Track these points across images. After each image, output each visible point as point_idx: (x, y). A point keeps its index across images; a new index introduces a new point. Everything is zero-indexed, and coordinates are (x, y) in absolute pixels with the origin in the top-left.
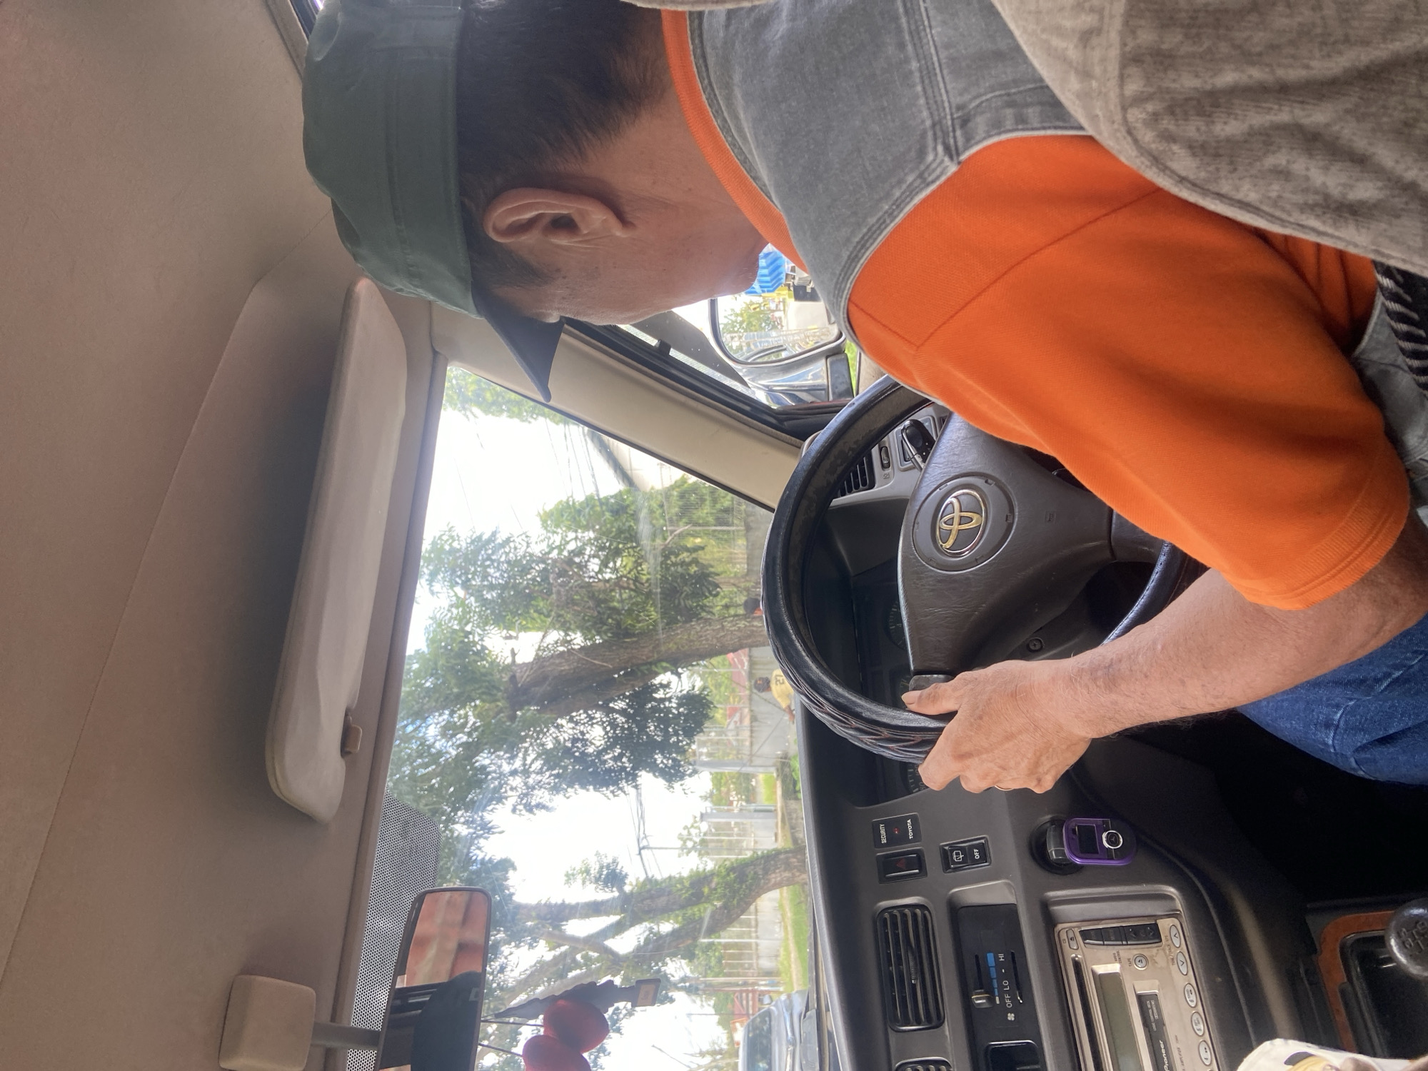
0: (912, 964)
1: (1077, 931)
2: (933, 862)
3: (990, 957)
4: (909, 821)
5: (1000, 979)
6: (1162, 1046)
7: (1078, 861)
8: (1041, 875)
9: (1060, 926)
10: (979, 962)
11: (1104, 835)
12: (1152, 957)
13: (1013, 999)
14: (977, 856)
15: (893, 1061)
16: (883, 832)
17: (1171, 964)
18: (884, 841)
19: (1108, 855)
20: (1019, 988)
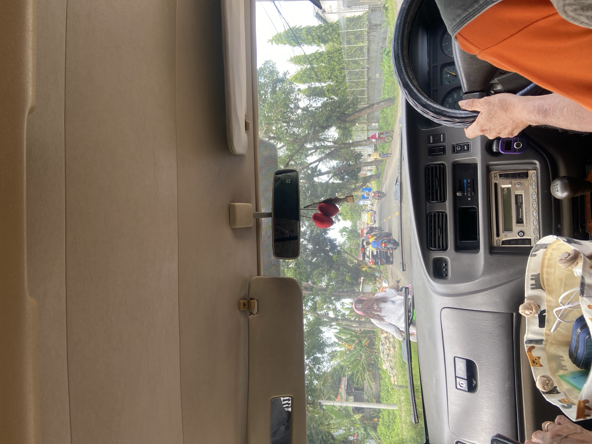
0: (437, 183)
1: (498, 174)
2: (449, 150)
3: (465, 181)
4: (442, 135)
5: (467, 187)
6: (521, 210)
7: (503, 153)
8: (489, 156)
9: (492, 172)
10: (461, 182)
11: (515, 144)
12: (523, 183)
13: (471, 194)
14: (466, 148)
15: (427, 211)
16: (431, 139)
17: (530, 185)
18: (431, 142)
19: (515, 150)
20: (474, 191)
